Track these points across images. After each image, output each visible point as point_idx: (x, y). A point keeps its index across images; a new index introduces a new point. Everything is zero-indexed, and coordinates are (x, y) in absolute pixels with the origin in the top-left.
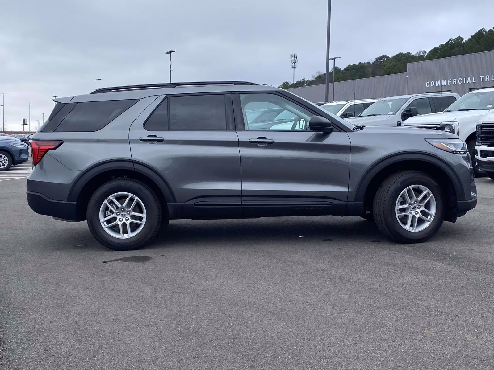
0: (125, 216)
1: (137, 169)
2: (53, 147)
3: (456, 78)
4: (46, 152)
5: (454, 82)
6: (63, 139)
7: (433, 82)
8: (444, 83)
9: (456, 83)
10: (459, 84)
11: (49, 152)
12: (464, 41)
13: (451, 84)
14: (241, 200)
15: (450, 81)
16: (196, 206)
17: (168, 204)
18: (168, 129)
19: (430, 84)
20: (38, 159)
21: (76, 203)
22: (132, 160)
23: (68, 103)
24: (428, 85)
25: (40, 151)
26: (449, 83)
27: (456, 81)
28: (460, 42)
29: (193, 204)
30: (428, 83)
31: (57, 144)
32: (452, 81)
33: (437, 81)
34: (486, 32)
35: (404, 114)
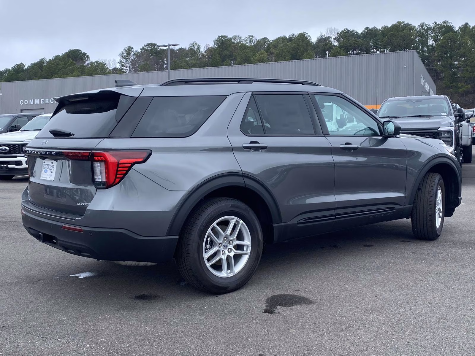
0: (227, 247)
1: (248, 185)
2: (141, 160)
3: (48, 98)
4: (130, 168)
5: (46, 101)
6: (151, 148)
7: (26, 100)
8: (37, 102)
9: (48, 103)
10: (51, 103)
11: (135, 166)
12: (26, 67)
13: (43, 103)
14: (334, 213)
15: (42, 100)
16: (298, 225)
17: (274, 225)
18: (264, 134)
19: (23, 102)
20: (116, 178)
21: (178, 237)
22: (242, 173)
23: (138, 97)
24: (22, 103)
25: (120, 165)
26: (41, 102)
27: (49, 101)
28: (22, 67)
29: (297, 223)
30: (21, 101)
31: (145, 155)
32: (44, 101)
33: (30, 100)
34: (46, 61)
35: (10, 130)
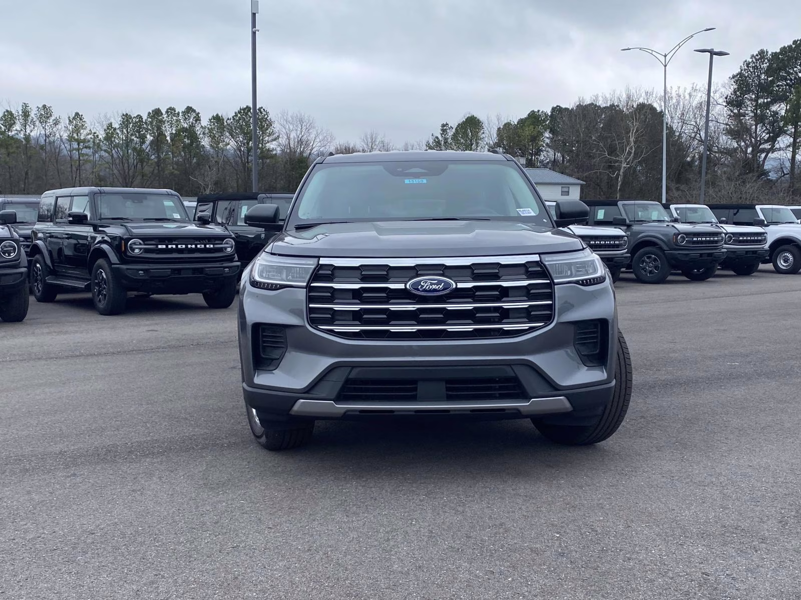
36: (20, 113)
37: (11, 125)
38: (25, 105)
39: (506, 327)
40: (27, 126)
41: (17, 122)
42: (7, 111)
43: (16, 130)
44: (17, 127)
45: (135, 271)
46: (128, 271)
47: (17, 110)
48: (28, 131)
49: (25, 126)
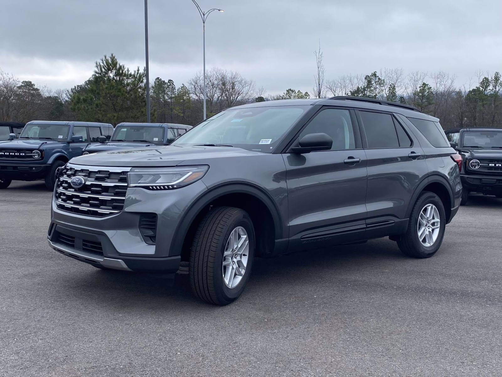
36: (493, 79)
37: (487, 87)
38: (497, 73)
39: (100, 211)
40: (497, 87)
41: (491, 84)
42: (485, 78)
43: (490, 90)
44: (491, 87)
45: (473, 179)
46: (468, 179)
47: (491, 77)
48: (497, 90)
49: (496, 87)
